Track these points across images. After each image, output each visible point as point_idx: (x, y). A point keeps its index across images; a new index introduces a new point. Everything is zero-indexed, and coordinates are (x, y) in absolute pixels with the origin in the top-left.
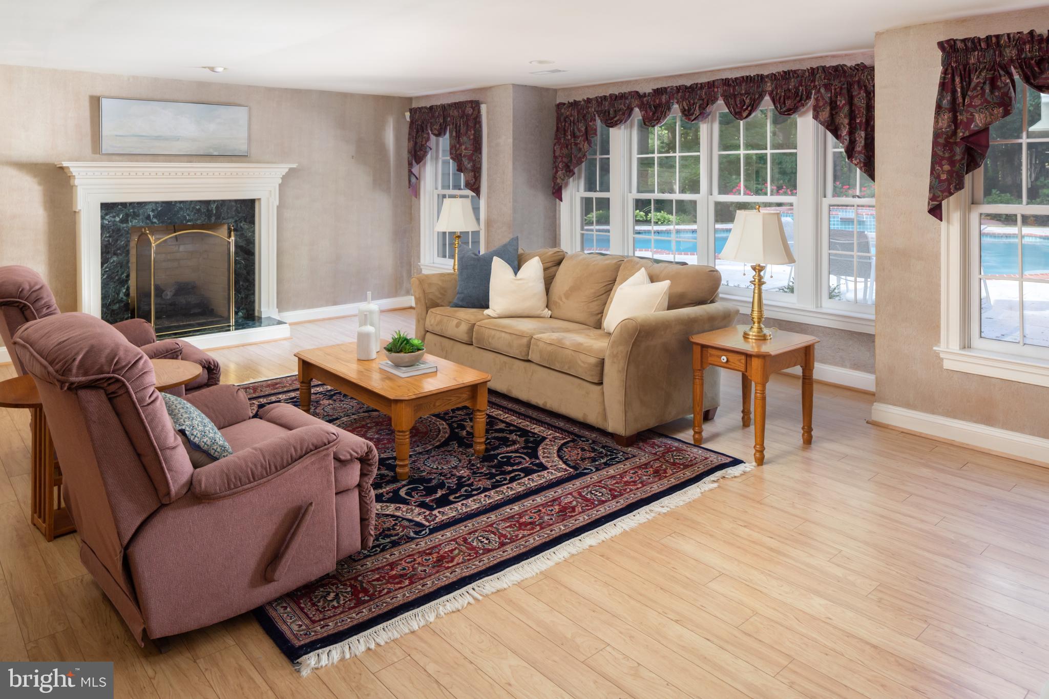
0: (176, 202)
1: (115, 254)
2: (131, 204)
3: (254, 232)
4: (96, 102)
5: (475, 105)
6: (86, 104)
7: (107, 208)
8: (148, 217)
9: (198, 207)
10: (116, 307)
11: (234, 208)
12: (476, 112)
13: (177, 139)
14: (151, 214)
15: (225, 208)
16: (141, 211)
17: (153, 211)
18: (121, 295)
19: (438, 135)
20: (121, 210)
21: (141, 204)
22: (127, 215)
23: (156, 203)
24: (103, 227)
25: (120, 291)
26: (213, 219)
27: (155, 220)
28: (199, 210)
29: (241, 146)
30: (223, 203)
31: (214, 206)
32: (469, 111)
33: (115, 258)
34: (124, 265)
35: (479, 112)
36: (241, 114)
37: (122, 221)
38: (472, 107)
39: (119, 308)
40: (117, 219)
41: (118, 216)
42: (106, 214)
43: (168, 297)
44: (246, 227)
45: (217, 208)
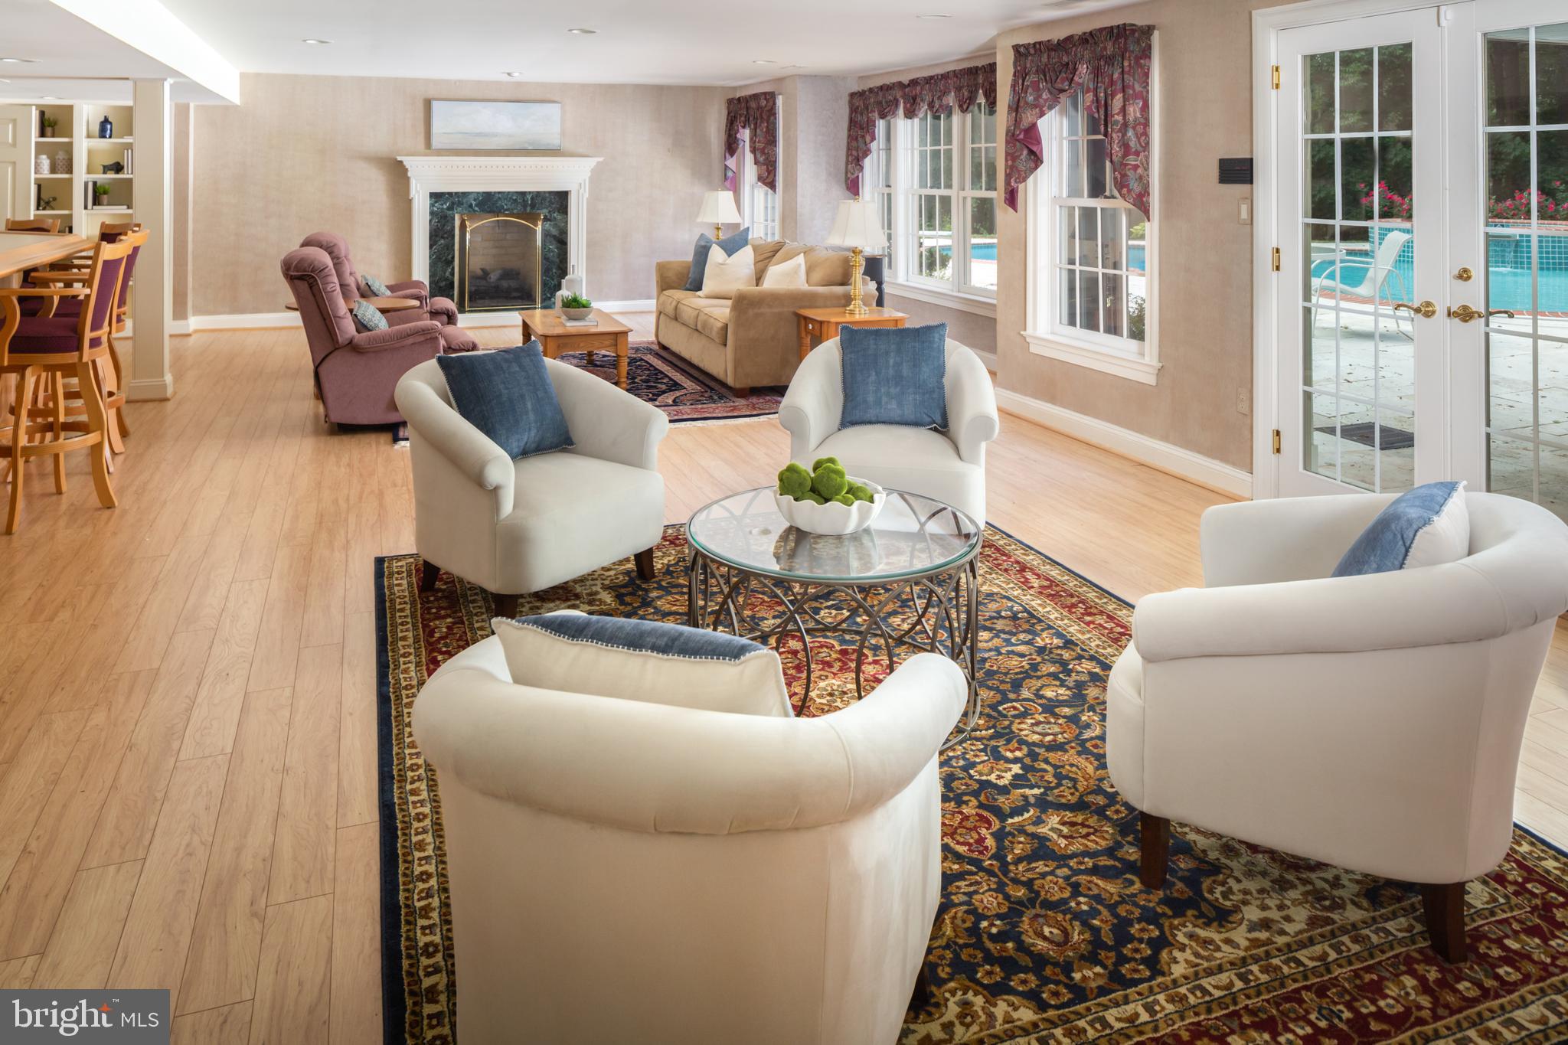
0: (495, 193)
1: (442, 237)
2: (456, 193)
3: (566, 223)
4: (428, 104)
5: (770, 97)
6: (420, 106)
7: (436, 197)
8: (471, 206)
9: (514, 198)
10: (443, 284)
11: (548, 200)
12: (771, 103)
13: (495, 135)
14: (474, 203)
15: (539, 199)
16: (464, 201)
17: (475, 200)
18: (447, 274)
19: (744, 127)
20: (447, 199)
21: (464, 194)
22: (453, 204)
23: (478, 193)
24: (432, 213)
25: (446, 270)
26: (528, 209)
27: (476, 209)
28: (516, 200)
29: (555, 141)
30: (538, 194)
31: (529, 197)
32: (763, 103)
33: (442, 241)
34: (450, 247)
35: (774, 104)
36: (554, 110)
37: (449, 209)
38: (766, 99)
39: (446, 285)
40: (445, 207)
41: (445, 203)
42: (436, 202)
43: (492, 280)
44: (559, 217)
45: (532, 198)
